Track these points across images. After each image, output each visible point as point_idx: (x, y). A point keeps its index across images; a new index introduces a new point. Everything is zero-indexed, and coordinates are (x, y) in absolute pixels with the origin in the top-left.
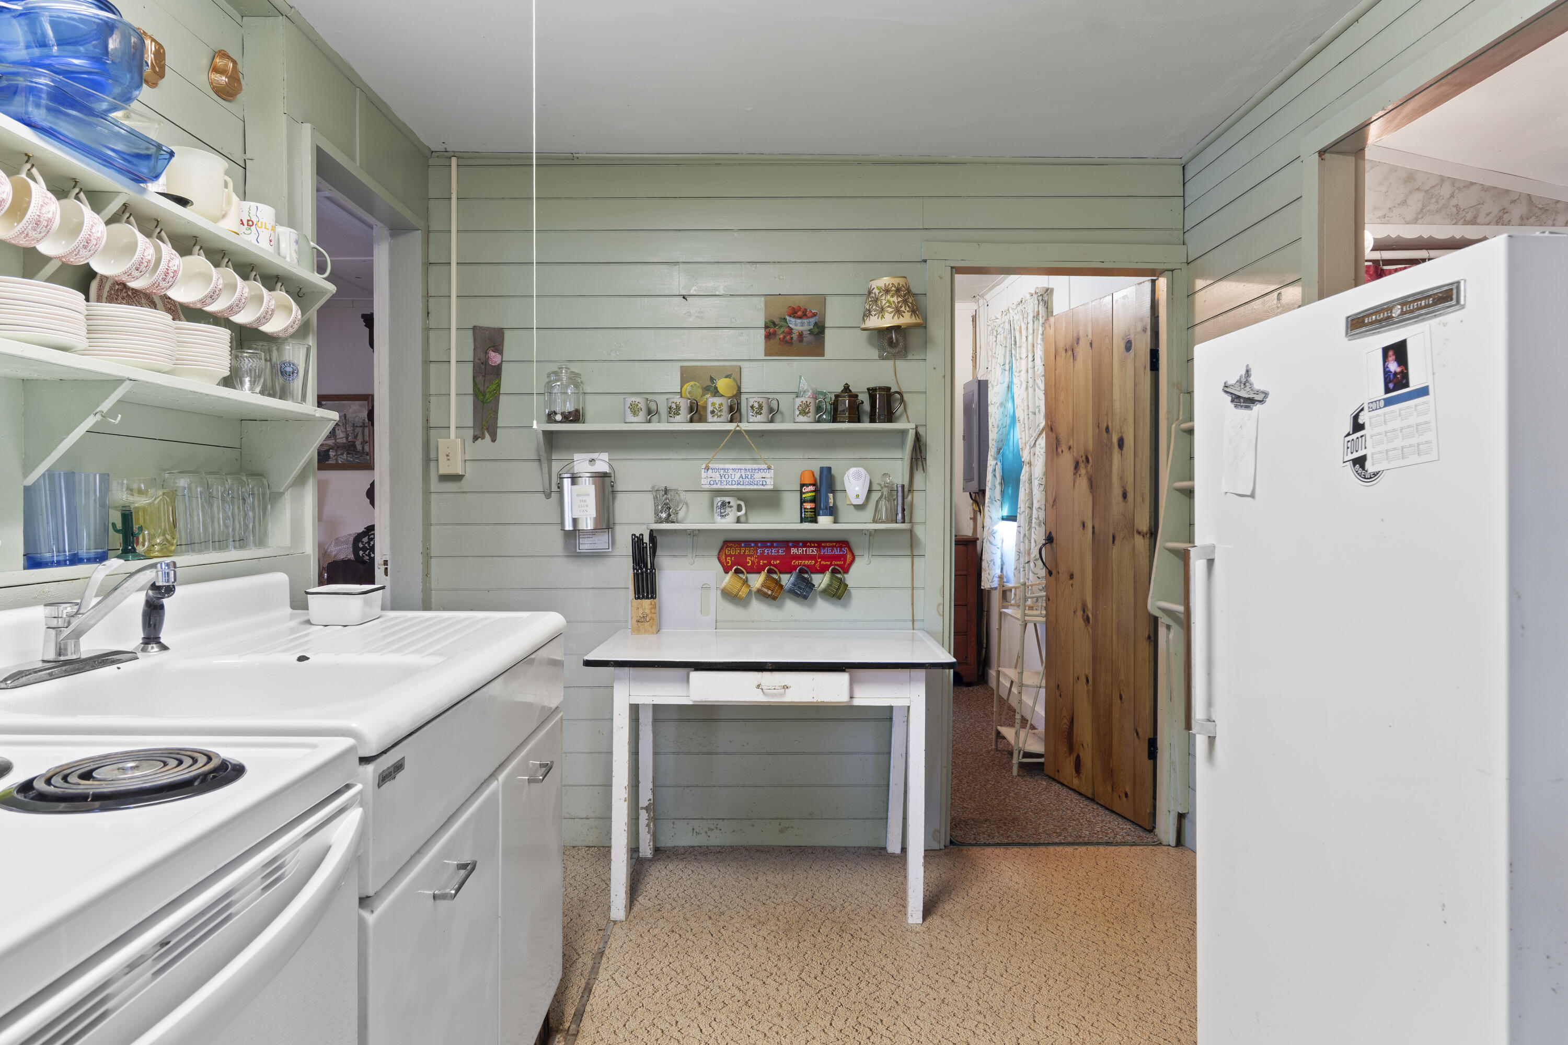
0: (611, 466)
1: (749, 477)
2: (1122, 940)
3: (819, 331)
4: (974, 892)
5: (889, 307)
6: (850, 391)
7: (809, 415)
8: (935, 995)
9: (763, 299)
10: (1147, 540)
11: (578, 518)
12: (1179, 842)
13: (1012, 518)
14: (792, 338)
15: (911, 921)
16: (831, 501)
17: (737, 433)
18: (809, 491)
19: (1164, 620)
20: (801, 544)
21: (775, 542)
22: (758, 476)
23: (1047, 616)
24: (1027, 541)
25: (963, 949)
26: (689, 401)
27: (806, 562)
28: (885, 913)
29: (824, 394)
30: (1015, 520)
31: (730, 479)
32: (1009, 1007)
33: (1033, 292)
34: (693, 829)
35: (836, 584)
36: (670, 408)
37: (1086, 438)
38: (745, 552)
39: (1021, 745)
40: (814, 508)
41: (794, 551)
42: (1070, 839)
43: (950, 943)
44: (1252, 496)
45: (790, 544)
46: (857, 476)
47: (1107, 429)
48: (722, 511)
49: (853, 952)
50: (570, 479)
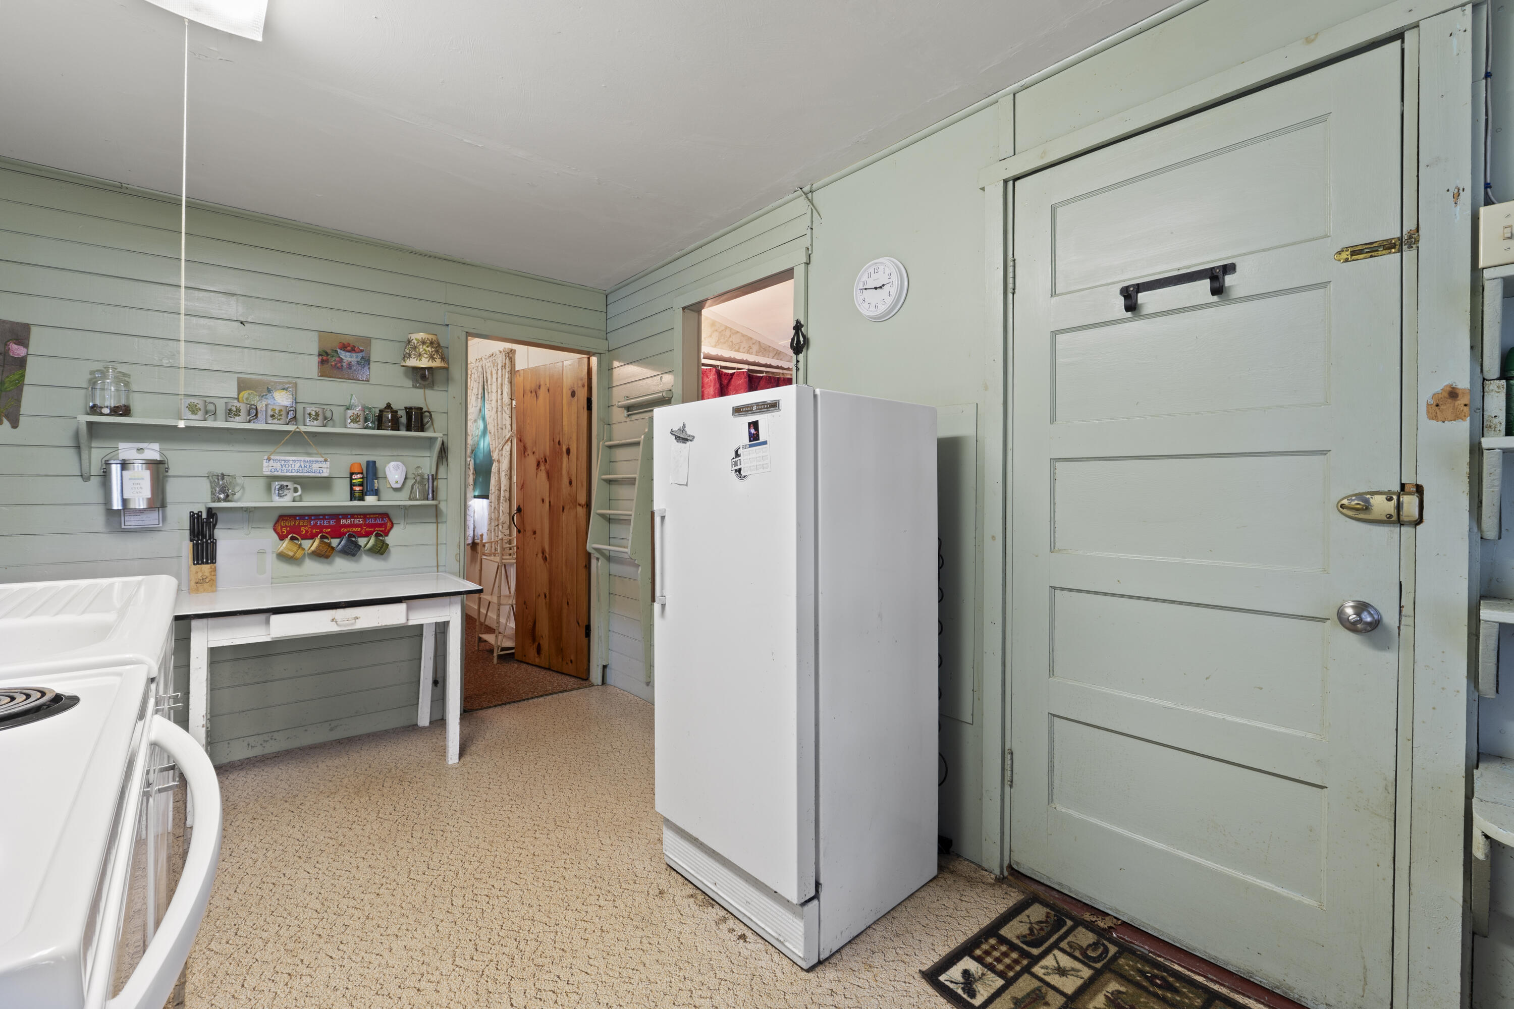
0: (161, 454)
1: (308, 467)
2: (584, 739)
3: (366, 361)
4: (488, 736)
5: (425, 353)
6: (392, 408)
7: (359, 423)
8: (480, 799)
9: (317, 333)
10: (585, 510)
11: (129, 499)
12: (604, 682)
13: (486, 497)
14: (342, 366)
15: (450, 762)
16: (376, 485)
17: (297, 433)
18: (357, 478)
19: (595, 555)
20: (349, 517)
21: (327, 515)
22: (315, 466)
23: (516, 559)
24: (496, 512)
25: (490, 769)
26: (248, 406)
27: (354, 529)
28: (430, 763)
29: (370, 409)
30: (488, 498)
31: (290, 468)
32: (528, 792)
33: (501, 350)
34: (249, 745)
35: (380, 544)
36: (230, 410)
37: (545, 447)
38: (299, 523)
39: (499, 644)
40: (362, 490)
41: (343, 521)
42: (540, 694)
43: (481, 768)
44: (687, 485)
45: (340, 517)
46: (396, 468)
47: (559, 443)
48: (281, 492)
49: (413, 791)
50: (119, 465)
